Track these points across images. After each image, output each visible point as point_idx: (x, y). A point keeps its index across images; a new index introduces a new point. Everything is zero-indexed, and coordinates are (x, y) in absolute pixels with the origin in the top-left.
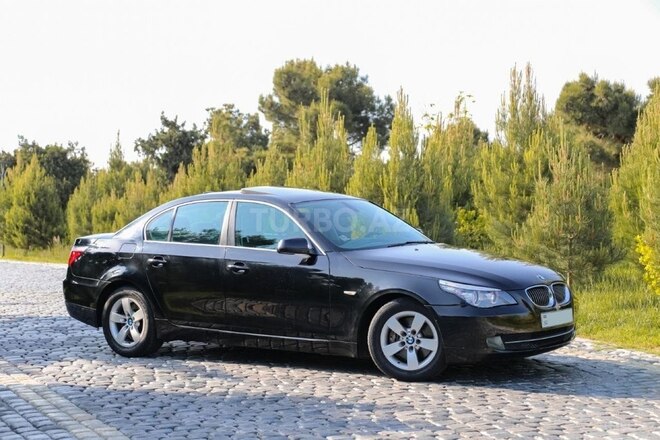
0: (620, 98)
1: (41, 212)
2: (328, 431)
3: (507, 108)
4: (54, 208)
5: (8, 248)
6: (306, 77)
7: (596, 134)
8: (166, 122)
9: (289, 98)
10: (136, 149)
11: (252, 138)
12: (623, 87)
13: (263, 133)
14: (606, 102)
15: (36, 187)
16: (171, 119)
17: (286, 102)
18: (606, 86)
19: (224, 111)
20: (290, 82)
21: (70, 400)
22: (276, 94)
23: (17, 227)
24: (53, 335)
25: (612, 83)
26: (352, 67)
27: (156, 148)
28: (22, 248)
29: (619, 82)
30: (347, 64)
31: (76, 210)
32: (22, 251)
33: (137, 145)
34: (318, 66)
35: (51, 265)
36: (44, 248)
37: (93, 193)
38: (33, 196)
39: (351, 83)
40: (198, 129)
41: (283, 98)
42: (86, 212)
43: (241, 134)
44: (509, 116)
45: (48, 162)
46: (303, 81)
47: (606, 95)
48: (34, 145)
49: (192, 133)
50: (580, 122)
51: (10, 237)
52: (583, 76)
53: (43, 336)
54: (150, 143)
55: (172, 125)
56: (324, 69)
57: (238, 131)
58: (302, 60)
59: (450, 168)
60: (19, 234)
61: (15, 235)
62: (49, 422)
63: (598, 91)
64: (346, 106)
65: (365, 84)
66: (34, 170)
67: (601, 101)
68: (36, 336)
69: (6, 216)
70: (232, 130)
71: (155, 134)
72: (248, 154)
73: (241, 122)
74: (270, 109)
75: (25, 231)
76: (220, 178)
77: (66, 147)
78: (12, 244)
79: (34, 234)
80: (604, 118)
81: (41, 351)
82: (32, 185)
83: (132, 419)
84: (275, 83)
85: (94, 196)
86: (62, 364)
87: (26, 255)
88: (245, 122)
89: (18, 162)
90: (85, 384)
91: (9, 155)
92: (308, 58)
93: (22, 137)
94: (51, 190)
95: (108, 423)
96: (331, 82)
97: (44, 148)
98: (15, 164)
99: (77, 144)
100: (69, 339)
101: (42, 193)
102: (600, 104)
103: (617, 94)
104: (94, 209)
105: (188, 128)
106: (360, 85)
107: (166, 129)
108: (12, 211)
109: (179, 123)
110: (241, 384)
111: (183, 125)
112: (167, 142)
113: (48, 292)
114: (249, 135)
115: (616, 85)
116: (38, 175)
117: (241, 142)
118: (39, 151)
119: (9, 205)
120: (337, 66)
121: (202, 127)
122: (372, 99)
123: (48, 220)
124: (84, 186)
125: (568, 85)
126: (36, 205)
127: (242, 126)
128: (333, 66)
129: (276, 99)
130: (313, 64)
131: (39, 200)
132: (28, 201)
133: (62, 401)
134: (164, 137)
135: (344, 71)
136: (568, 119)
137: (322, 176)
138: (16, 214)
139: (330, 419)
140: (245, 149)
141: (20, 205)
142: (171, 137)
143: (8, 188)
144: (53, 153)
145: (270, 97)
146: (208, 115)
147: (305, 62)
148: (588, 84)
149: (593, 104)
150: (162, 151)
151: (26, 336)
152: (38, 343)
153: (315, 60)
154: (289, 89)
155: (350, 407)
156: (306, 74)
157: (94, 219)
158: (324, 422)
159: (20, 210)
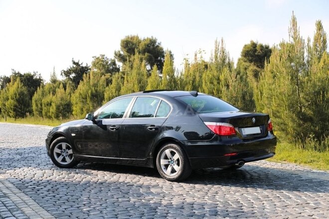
0: (268, 51)
1: (21, 102)
2: (120, 196)
3: (213, 57)
4: (27, 100)
5: (8, 118)
6: (135, 43)
7: (258, 66)
8: (74, 63)
9: (127, 52)
10: (61, 74)
11: (113, 69)
12: (268, 47)
13: (118, 67)
14: (261, 53)
15: (19, 91)
16: (76, 61)
17: (126, 54)
18: (261, 46)
19: (100, 58)
20: (127, 45)
21: (14, 185)
22: (122, 51)
23: (11, 109)
24: (15, 156)
25: (264, 45)
26: (154, 38)
27: (70, 74)
28: (13, 117)
29: (267, 44)
30: (152, 37)
31: (36, 101)
32: (14, 119)
33: (62, 73)
34: (140, 38)
35: (25, 125)
36: (23, 117)
37: (43, 94)
38: (18, 95)
39: (154, 45)
40: (88, 65)
41: (125, 52)
42: (40, 102)
43: (108, 67)
44: (214, 60)
45: (25, 80)
46: (133, 44)
47: (261, 50)
48: (18, 73)
49: (86, 67)
50: (251, 61)
51: (8, 113)
52: (252, 41)
53: (11, 157)
54: (67, 72)
55: (77, 64)
56: (142, 40)
57: (106, 66)
58: (133, 36)
59: (191, 82)
60: (12, 112)
61: (10, 112)
62: (2, 194)
63: (258, 48)
64: (152, 55)
65: (159, 45)
66: (18, 84)
67: (259, 52)
68: (8, 157)
69: (6, 104)
70: (104, 66)
71: (69, 68)
72: (111, 76)
73: (108, 62)
74: (119, 57)
75: (14, 110)
76: (95, 87)
77: (32, 74)
78: (9, 116)
79: (19, 111)
80: (261, 59)
81: (8, 163)
82: (17, 90)
83: (38, 192)
84: (121, 45)
85: (43, 95)
86: (15, 169)
87: (15, 120)
88: (110, 62)
89: (12, 81)
90: (22, 177)
91: (8, 77)
92: (136, 35)
93: (13, 70)
94: (26, 92)
95: (27, 195)
96: (145, 45)
97: (23, 74)
98: (10, 81)
99: (37, 72)
100: (22, 158)
101: (21, 94)
102: (259, 54)
103: (266, 49)
104: (43, 100)
105: (84, 65)
106: (158, 46)
107: (75, 66)
108: (9, 101)
109: (80, 63)
110: (89, 176)
111: (82, 64)
112: (75, 71)
113: (19, 137)
114: (111, 68)
115: (266, 46)
116: (20, 86)
117: (108, 71)
118: (21, 76)
119: (8, 99)
120: (148, 38)
121: (90, 65)
122: (163, 52)
123: (25, 105)
124: (39, 90)
125: (245, 46)
126: (19, 99)
127: (108, 64)
128: (146, 38)
129: (122, 53)
130: (137, 37)
131: (20, 97)
132: (16, 97)
133: (10, 185)
134: (74, 69)
135: (150, 40)
136: (246, 60)
137: (136, 86)
138: (10, 103)
139: (123, 191)
140: (110, 74)
141: (12, 99)
142: (77, 69)
143: (7, 92)
144: (27, 77)
145: (119, 52)
146: (93, 60)
147: (134, 37)
148: (254, 45)
149: (256, 54)
150: (73, 75)
151: (3, 157)
152: (8, 160)
153: (139, 36)
154: (127, 48)
155: (132, 185)
156: (135, 41)
157: (43, 105)
158: (119, 192)
159: (12, 101)
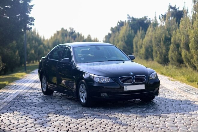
8: (171, 7)
15: (127, 34)
16: (173, 6)
31: (136, 43)
33: (160, 17)
38: (126, 37)
49: (182, 11)
55: (174, 8)
66: (127, 28)
101: (129, 36)
107: (171, 10)
108: (119, 43)
109: (177, 8)
111: (178, 8)
116: (128, 30)
119: (118, 41)
132: (124, 39)
159: (122, 43)
